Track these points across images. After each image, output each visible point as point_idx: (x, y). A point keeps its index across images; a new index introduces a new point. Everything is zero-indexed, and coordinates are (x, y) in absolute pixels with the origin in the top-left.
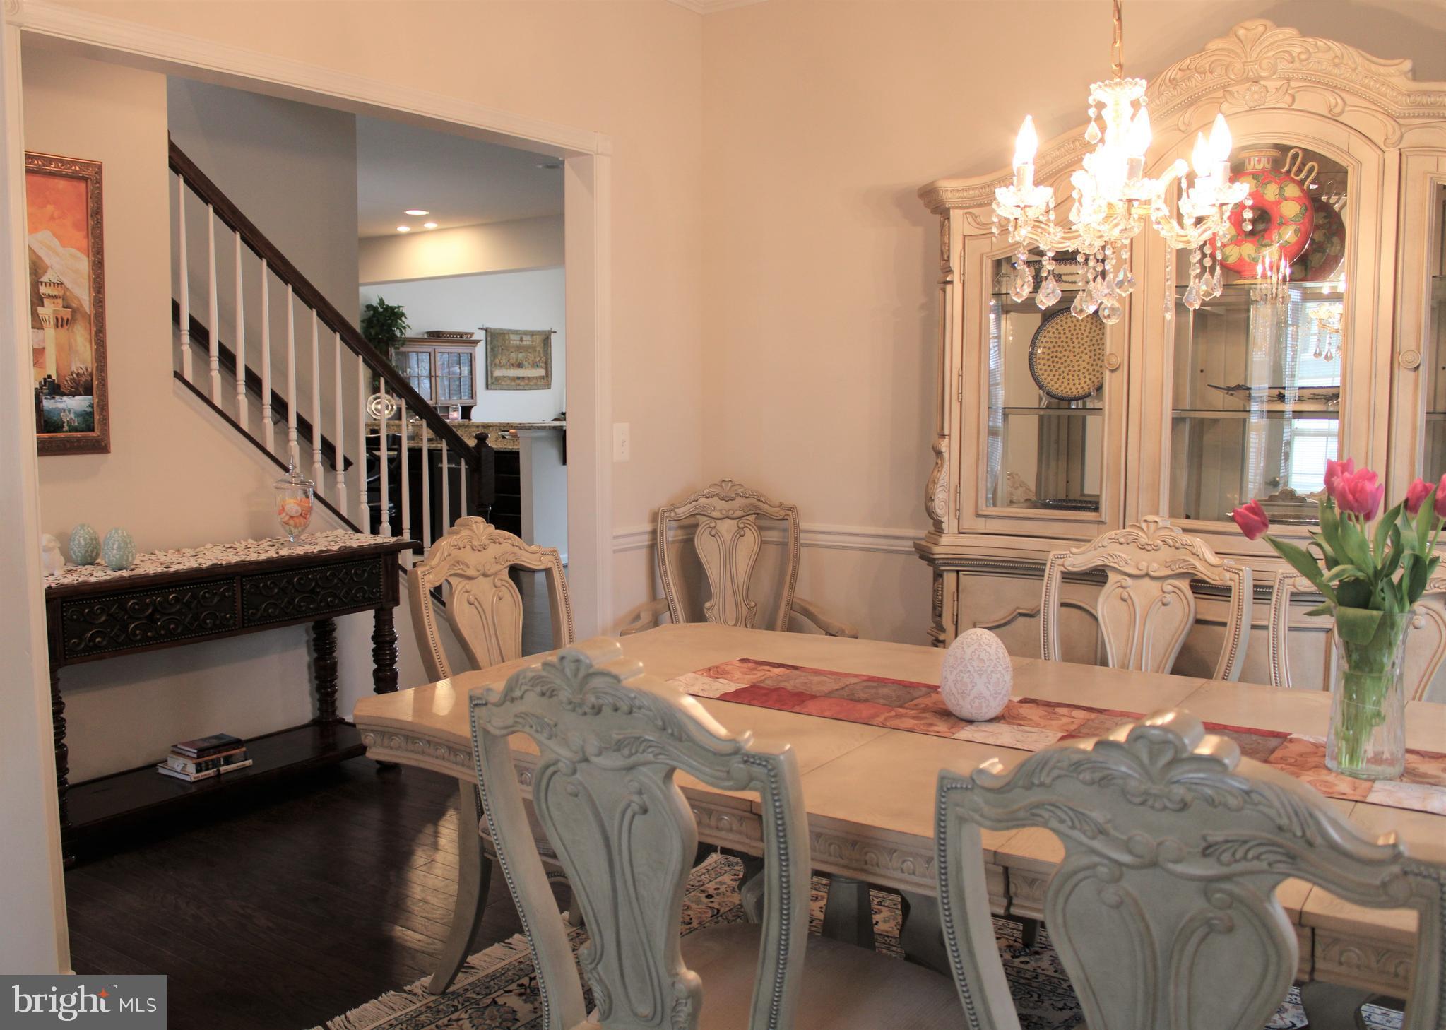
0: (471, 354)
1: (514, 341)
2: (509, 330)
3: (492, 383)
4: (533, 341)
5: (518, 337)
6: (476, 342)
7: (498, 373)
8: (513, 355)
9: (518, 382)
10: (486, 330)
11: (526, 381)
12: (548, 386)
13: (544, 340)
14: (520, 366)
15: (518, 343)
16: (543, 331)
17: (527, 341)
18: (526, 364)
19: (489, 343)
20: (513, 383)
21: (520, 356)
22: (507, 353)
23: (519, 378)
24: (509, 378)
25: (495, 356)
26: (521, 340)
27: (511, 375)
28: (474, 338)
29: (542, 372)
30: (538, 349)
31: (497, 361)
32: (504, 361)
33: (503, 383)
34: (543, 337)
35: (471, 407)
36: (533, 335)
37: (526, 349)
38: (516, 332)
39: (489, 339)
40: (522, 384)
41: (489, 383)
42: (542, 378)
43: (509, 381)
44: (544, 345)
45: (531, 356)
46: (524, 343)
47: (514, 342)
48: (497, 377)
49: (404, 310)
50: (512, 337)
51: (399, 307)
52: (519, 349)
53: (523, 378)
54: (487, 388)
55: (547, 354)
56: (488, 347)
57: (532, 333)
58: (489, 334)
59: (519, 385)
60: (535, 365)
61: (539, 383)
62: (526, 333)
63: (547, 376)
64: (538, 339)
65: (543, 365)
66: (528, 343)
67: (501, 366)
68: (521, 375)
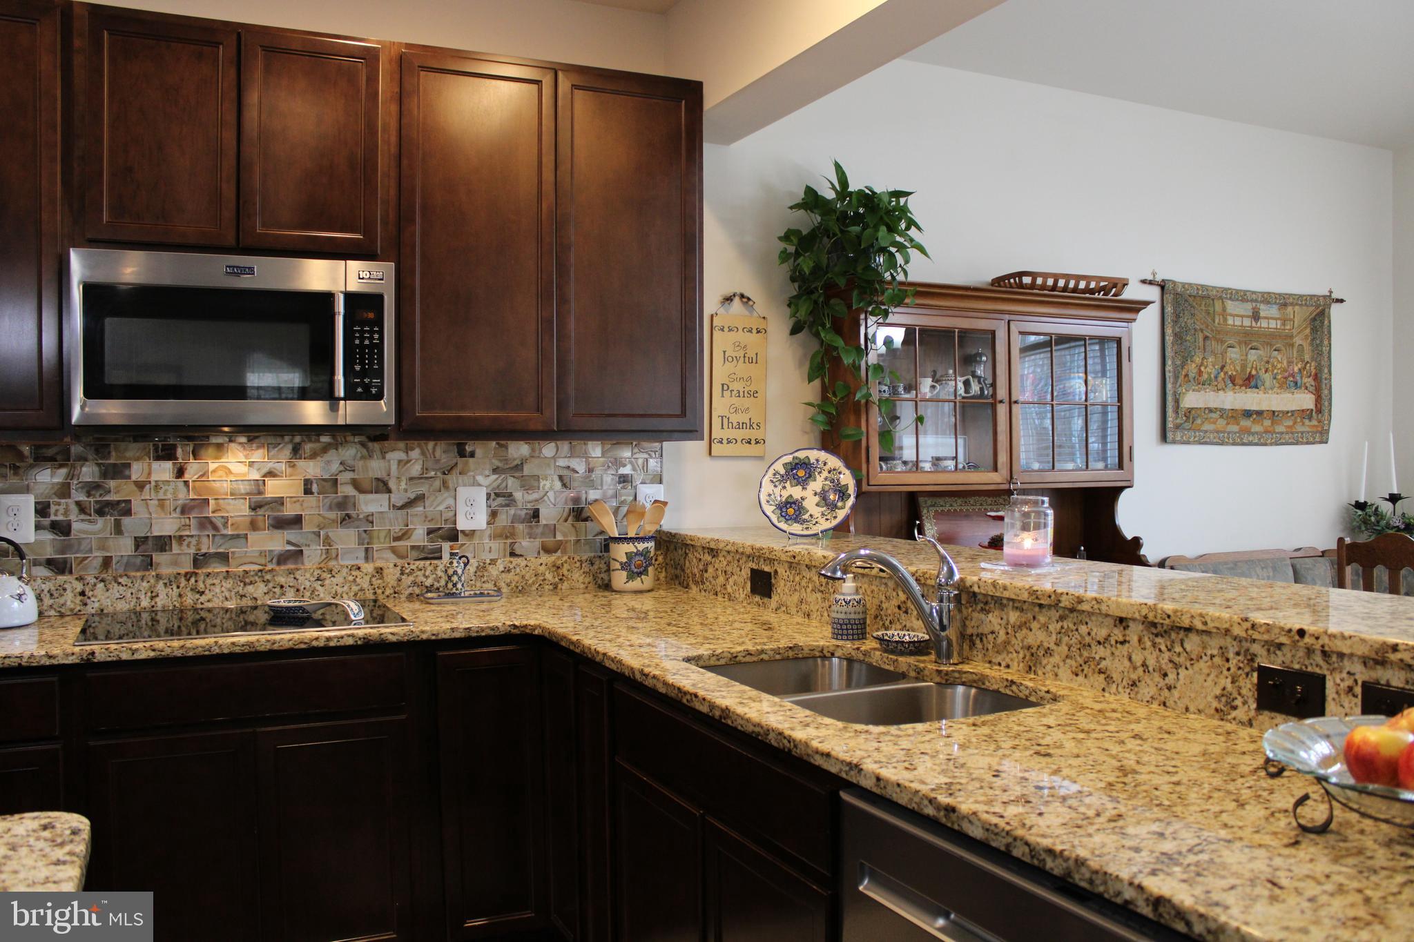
0: (1119, 341)
1: (1237, 316)
2: (1226, 290)
3: (1177, 427)
4: (1284, 321)
5: (1247, 309)
6: (1135, 307)
7: (1192, 399)
8: (1234, 354)
9: (1245, 423)
10: (1162, 286)
11: (1267, 423)
12: (1322, 436)
13: (1314, 319)
14: (1250, 382)
15: (1247, 322)
16: (1312, 296)
17: (1271, 319)
18: (1267, 377)
19: (1169, 320)
20: (1235, 428)
21: (1253, 356)
22: (1219, 348)
23: (1248, 414)
24: (1222, 412)
25: (1186, 358)
26: (1256, 316)
27: (1228, 406)
28: (1128, 294)
29: (1305, 400)
30: (1298, 341)
31: (1192, 368)
32: (1210, 370)
33: (1207, 427)
34: (1308, 312)
35: (1115, 492)
36: (1285, 305)
37: (1269, 339)
38: (1242, 296)
39: (1169, 309)
40: (1257, 428)
41: (1170, 425)
42: (1305, 414)
43: (1221, 422)
44: (1314, 330)
45: (1280, 359)
46: (1264, 324)
47: (1238, 322)
48: (1190, 410)
49: (915, 206)
50: (1231, 306)
51: (898, 194)
52: (1249, 338)
53: (1259, 413)
54: (1164, 437)
55: (1320, 354)
56: (1169, 331)
57: (1284, 301)
58: (1169, 297)
59: (1249, 433)
60: (1290, 382)
61: (1299, 428)
62: (1267, 298)
63: (1319, 411)
64: (1299, 315)
65: (1309, 381)
66: (1273, 324)
67: (1201, 382)
68: (1255, 408)
